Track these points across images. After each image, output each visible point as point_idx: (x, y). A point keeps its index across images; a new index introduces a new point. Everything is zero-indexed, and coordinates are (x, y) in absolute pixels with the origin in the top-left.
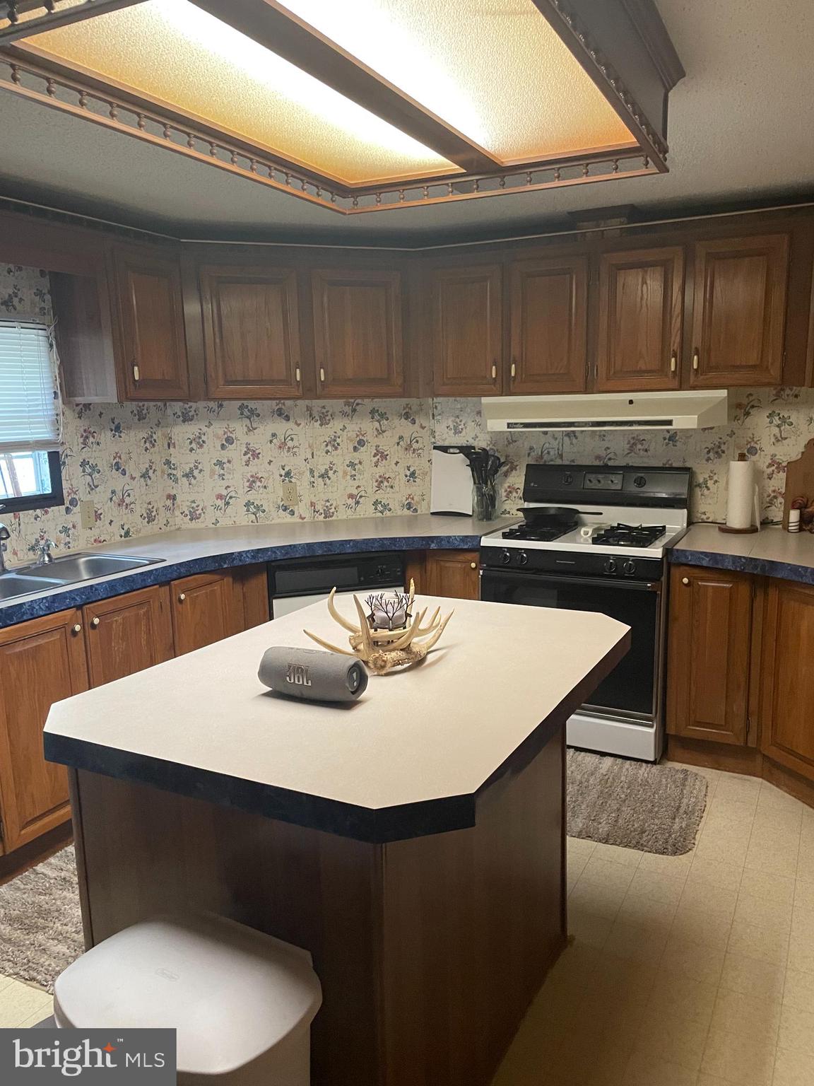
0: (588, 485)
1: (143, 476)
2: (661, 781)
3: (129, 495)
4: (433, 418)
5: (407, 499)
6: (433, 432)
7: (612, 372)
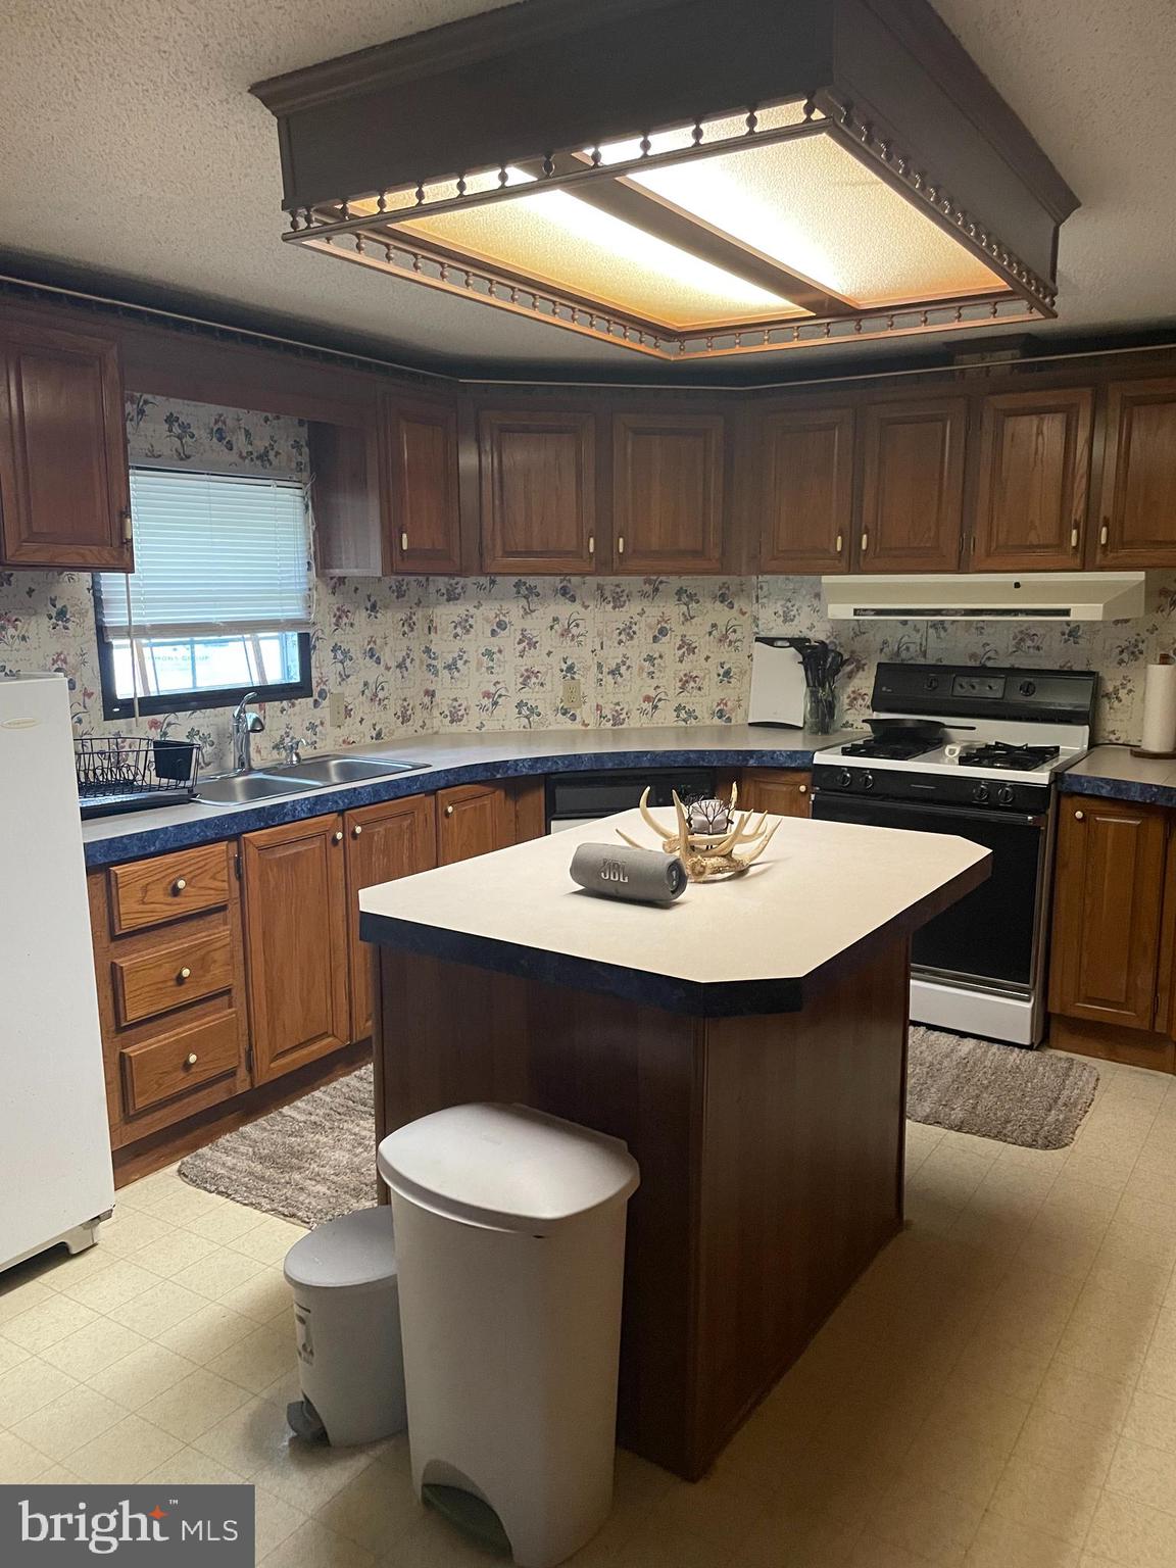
0: (958, 691)
1: (399, 666)
2: (1036, 1069)
3: (383, 689)
4: (757, 602)
5: (719, 705)
6: (756, 619)
7: (994, 545)
